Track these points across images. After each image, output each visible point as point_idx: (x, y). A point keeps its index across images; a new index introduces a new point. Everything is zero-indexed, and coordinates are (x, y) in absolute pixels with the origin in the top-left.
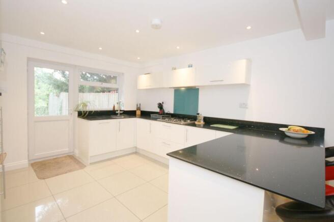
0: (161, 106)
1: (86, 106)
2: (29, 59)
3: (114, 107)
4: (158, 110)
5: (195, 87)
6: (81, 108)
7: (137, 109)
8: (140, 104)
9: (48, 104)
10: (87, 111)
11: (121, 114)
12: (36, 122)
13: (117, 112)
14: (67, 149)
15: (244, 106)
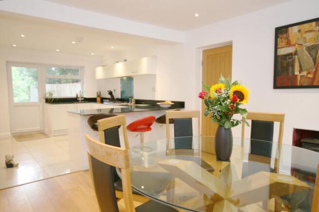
0: (111, 93)
1: (52, 94)
2: (8, 63)
3: (77, 95)
4: (109, 96)
5: (131, 76)
6: (48, 96)
7: (98, 97)
8: (100, 92)
9: (29, 97)
10: (52, 99)
11: (82, 100)
12: (15, 106)
13: (78, 99)
14: (39, 128)
15: (154, 90)
